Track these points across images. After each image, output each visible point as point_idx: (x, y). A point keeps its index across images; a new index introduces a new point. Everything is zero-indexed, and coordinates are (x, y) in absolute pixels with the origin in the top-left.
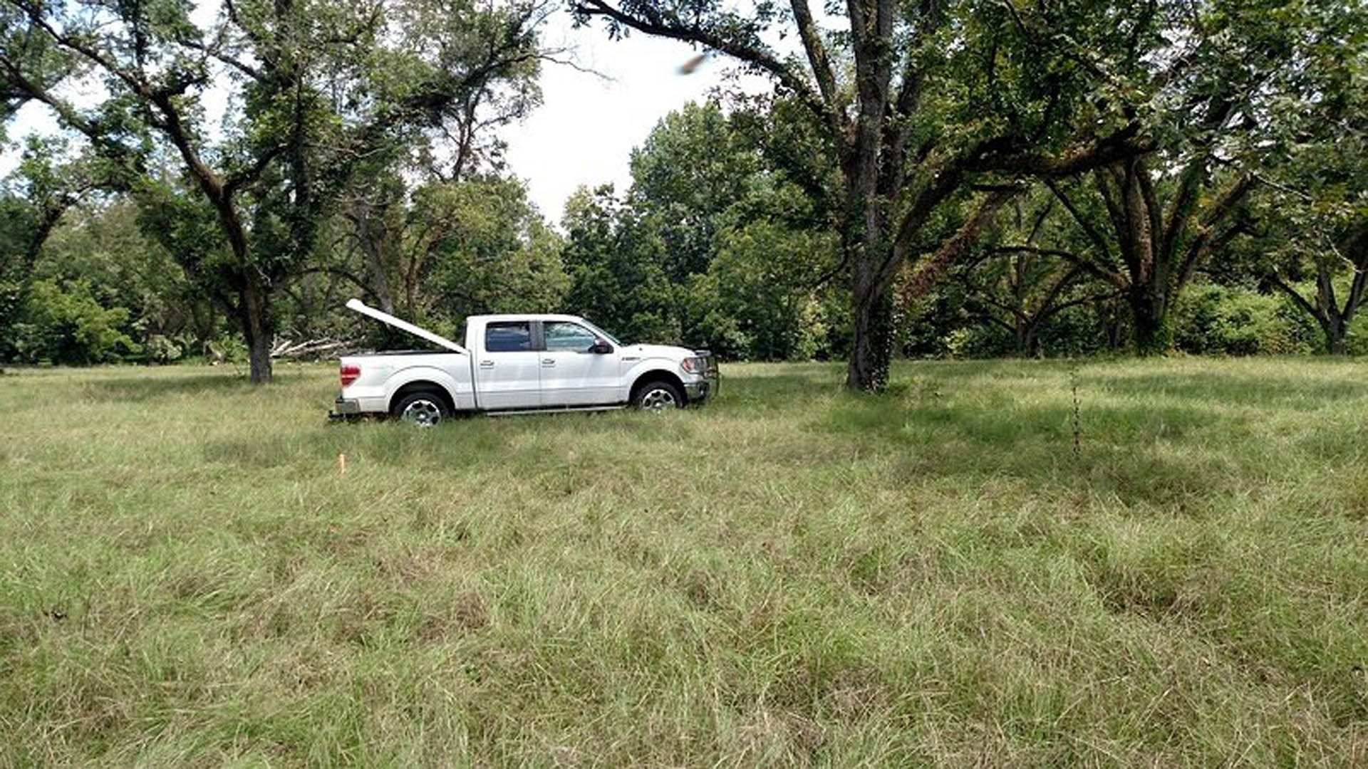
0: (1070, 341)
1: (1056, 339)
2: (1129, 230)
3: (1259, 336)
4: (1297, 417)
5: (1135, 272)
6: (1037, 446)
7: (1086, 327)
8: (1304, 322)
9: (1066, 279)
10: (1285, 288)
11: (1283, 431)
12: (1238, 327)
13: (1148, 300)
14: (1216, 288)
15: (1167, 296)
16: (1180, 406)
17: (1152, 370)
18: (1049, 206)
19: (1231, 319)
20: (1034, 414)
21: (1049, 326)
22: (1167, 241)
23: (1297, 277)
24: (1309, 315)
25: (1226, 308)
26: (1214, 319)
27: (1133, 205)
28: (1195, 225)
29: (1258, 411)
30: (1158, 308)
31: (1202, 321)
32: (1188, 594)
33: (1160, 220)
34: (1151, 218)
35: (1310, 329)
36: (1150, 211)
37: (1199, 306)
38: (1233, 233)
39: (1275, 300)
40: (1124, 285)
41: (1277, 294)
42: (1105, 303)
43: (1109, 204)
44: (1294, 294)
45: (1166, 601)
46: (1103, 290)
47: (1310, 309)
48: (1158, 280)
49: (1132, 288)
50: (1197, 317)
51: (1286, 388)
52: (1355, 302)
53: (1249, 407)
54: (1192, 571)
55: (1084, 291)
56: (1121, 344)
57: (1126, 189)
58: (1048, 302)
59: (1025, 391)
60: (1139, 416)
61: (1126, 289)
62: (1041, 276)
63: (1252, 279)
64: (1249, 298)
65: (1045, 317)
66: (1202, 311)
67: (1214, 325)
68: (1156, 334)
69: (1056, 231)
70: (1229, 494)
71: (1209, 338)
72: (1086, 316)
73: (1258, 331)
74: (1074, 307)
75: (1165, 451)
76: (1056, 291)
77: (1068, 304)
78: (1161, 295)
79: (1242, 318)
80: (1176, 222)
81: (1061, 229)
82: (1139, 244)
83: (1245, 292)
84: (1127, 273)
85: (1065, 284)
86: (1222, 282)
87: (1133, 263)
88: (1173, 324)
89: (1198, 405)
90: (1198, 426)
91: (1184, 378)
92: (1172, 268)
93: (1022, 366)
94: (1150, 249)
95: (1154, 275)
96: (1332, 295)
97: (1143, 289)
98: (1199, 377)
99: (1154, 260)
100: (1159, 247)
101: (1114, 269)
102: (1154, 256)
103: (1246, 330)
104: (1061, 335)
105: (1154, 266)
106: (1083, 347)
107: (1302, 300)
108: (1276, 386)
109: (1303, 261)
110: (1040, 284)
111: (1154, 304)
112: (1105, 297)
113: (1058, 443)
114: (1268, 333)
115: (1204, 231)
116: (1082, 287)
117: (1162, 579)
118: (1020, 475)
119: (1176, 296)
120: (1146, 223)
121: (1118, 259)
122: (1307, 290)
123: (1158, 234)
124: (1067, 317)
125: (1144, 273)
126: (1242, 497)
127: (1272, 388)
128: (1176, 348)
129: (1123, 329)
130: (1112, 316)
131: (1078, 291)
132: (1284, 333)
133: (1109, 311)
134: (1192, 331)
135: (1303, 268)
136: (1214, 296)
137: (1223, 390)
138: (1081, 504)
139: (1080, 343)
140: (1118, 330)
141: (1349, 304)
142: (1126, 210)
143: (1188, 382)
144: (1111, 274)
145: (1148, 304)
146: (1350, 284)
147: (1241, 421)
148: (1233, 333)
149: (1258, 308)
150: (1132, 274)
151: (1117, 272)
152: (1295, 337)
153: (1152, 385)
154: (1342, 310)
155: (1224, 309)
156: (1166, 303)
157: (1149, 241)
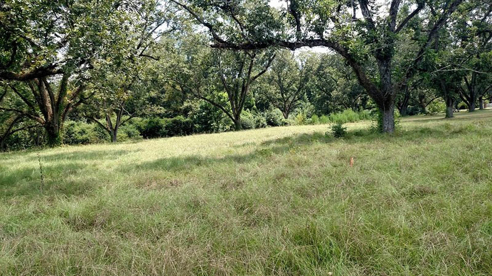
0: (20, 144)
1: (13, 144)
2: (43, 102)
3: (89, 138)
4: (112, 162)
5: (46, 117)
6: (25, 184)
7: (25, 139)
8: (103, 132)
9: (16, 120)
10: (96, 121)
11: (108, 167)
12: (82, 135)
13: (52, 127)
14: (72, 122)
15: (59, 125)
16: (73, 163)
17: (58, 152)
18: (5, 92)
19: (79, 132)
20: (18, 172)
21: (9, 139)
22: (57, 106)
23: (99, 118)
24: (104, 130)
25: (77, 129)
26: (73, 133)
27: (43, 92)
28: (67, 100)
29: (99, 161)
30: (56, 129)
31: (69, 133)
32: (100, 219)
33: (54, 98)
34: (51, 97)
35: (105, 134)
36: (50, 94)
37: (68, 129)
38: (79, 103)
39: (93, 125)
40: (42, 122)
41: (93, 123)
42: (32, 129)
43: (34, 92)
44: (99, 123)
45: (92, 224)
46: (32, 124)
47: (105, 128)
48: (55, 119)
49: (46, 123)
50: (67, 132)
51: (105, 153)
52: (118, 125)
53: (96, 161)
54: (99, 213)
55: (24, 124)
56: (40, 144)
57: (40, 86)
58: (9, 129)
59: (12, 164)
60: (60, 168)
61: (44, 123)
62: (4, 119)
63: (84, 119)
64: (84, 125)
65: (8, 135)
66: (69, 130)
67: (73, 135)
68: (57, 139)
69: (9, 101)
70: (100, 188)
71: (72, 140)
72: (25, 134)
73: (89, 136)
74: (20, 131)
75: (73, 178)
76: (11, 125)
77: (17, 130)
78: (57, 125)
79: (83, 132)
80: (60, 99)
81: (11, 101)
82: (47, 107)
83: (83, 123)
84: (43, 117)
85: (15, 122)
86: (74, 120)
87: (45, 114)
88: (62, 135)
89: (79, 162)
90: (81, 169)
91: (69, 153)
92: (60, 115)
93: (5, 155)
94: (51, 108)
95: (53, 118)
96: (111, 123)
97: (50, 123)
98: (75, 153)
99: (53, 112)
100: (54, 107)
101: (38, 116)
102: (53, 111)
103: (84, 136)
104: (15, 142)
105: (53, 115)
106: (25, 147)
107: (102, 125)
108: (102, 153)
109: (100, 112)
110: (5, 123)
111: (55, 128)
112: (32, 127)
113: (33, 181)
114: (92, 137)
115: (70, 102)
116: (23, 123)
117: (89, 217)
118: (23, 195)
119: (62, 125)
120: (48, 99)
121: (39, 112)
122: (103, 121)
123: (53, 103)
124: (17, 135)
125: (49, 117)
126: (105, 188)
127: (101, 154)
128: (64, 143)
129: (41, 138)
130: (35, 134)
131: (21, 125)
132: (97, 136)
133: (34, 132)
134: (66, 137)
135: (100, 115)
136: (72, 125)
137: (86, 156)
138: (51, 200)
139: (24, 145)
140: (39, 139)
141: (116, 126)
142: (41, 94)
143: (72, 155)
144: (37, 118)
145: (52, 128)
146: (116, 120)
147: (94, 165)
148: (80, 138)
149: (88, 128)
150: (45, 117)
151: (39, 117)
152: (101, 137)
153: (59, 157)
154: (114, 128)
155: (76, 129)
156: (59, 128)
157: (50, 105)
